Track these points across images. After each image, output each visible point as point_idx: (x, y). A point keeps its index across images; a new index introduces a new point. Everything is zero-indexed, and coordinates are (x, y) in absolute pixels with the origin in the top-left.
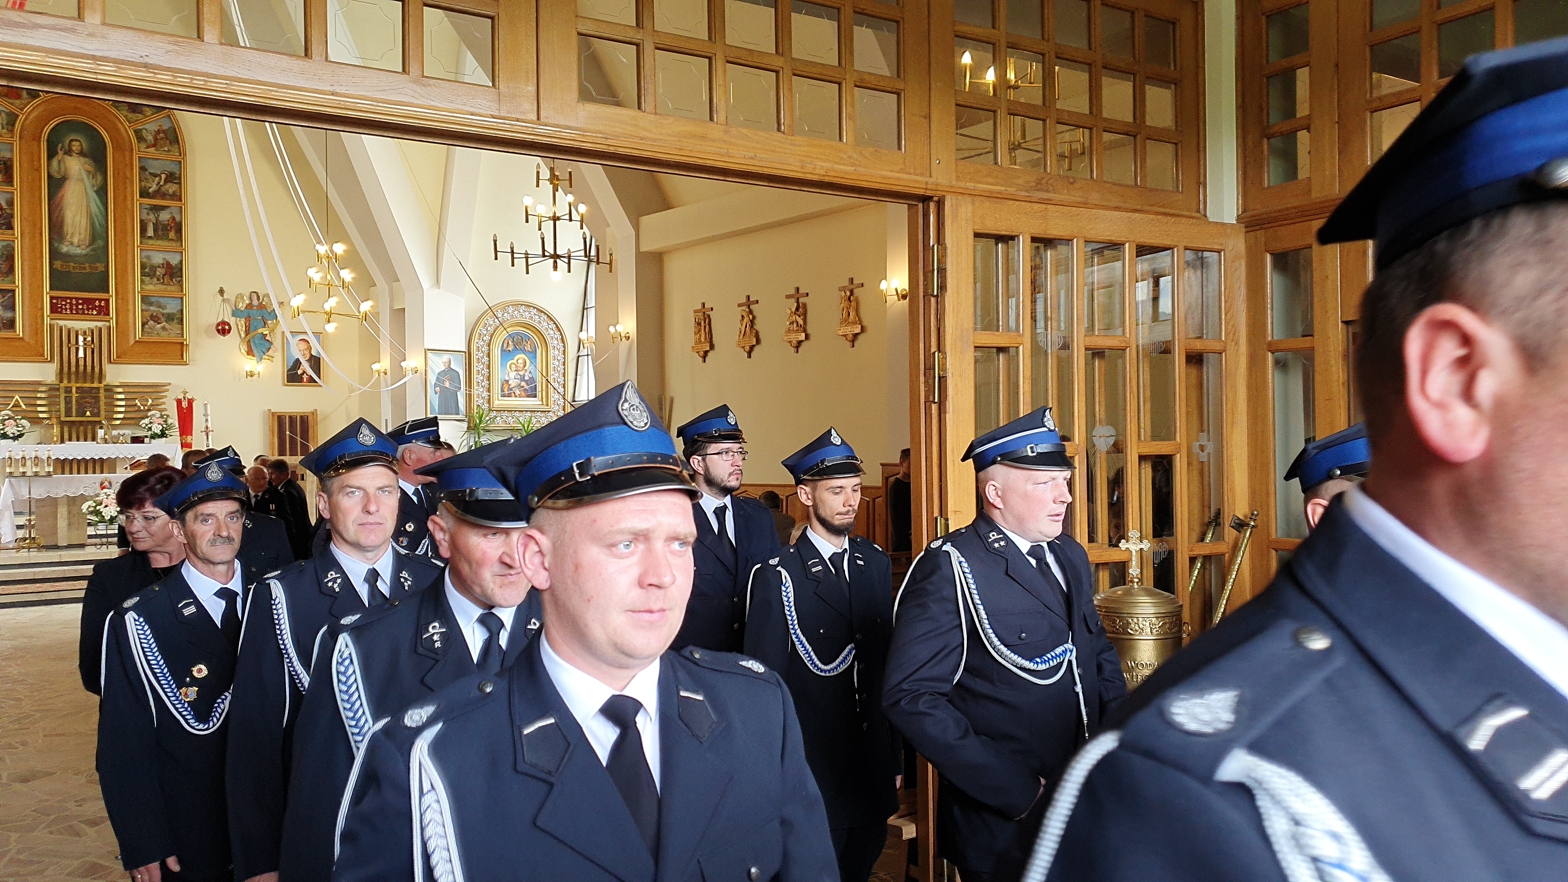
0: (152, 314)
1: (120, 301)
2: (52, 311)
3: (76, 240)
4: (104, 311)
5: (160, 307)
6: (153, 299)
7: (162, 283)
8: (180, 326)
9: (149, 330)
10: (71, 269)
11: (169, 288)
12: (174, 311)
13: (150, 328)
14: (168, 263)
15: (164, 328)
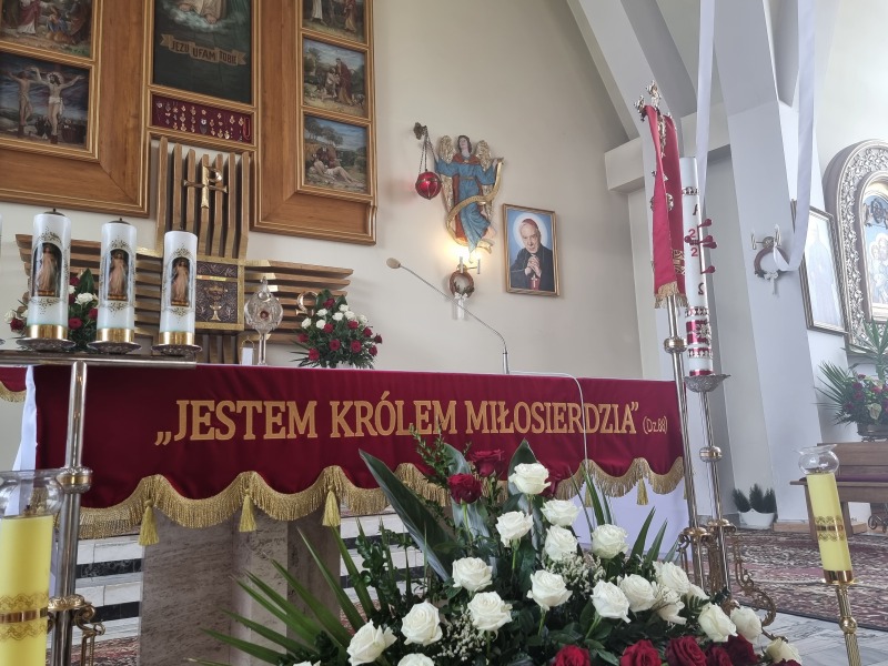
0: (321, 149)
1: (269, 121)
2: (155, 122)
3: (199, 6)
4: (243, 133)
5: (332, 137)
6: (323, 124)
7: (336, 100)
8: (362, 175)
9: (316, 176)
10: (191, 52)
11: (347, 109)
12: (354, 149)
13: (317, 173)
14: (344, 67)
15: (338, 176)
